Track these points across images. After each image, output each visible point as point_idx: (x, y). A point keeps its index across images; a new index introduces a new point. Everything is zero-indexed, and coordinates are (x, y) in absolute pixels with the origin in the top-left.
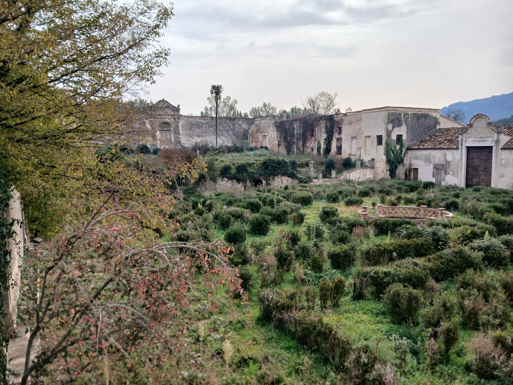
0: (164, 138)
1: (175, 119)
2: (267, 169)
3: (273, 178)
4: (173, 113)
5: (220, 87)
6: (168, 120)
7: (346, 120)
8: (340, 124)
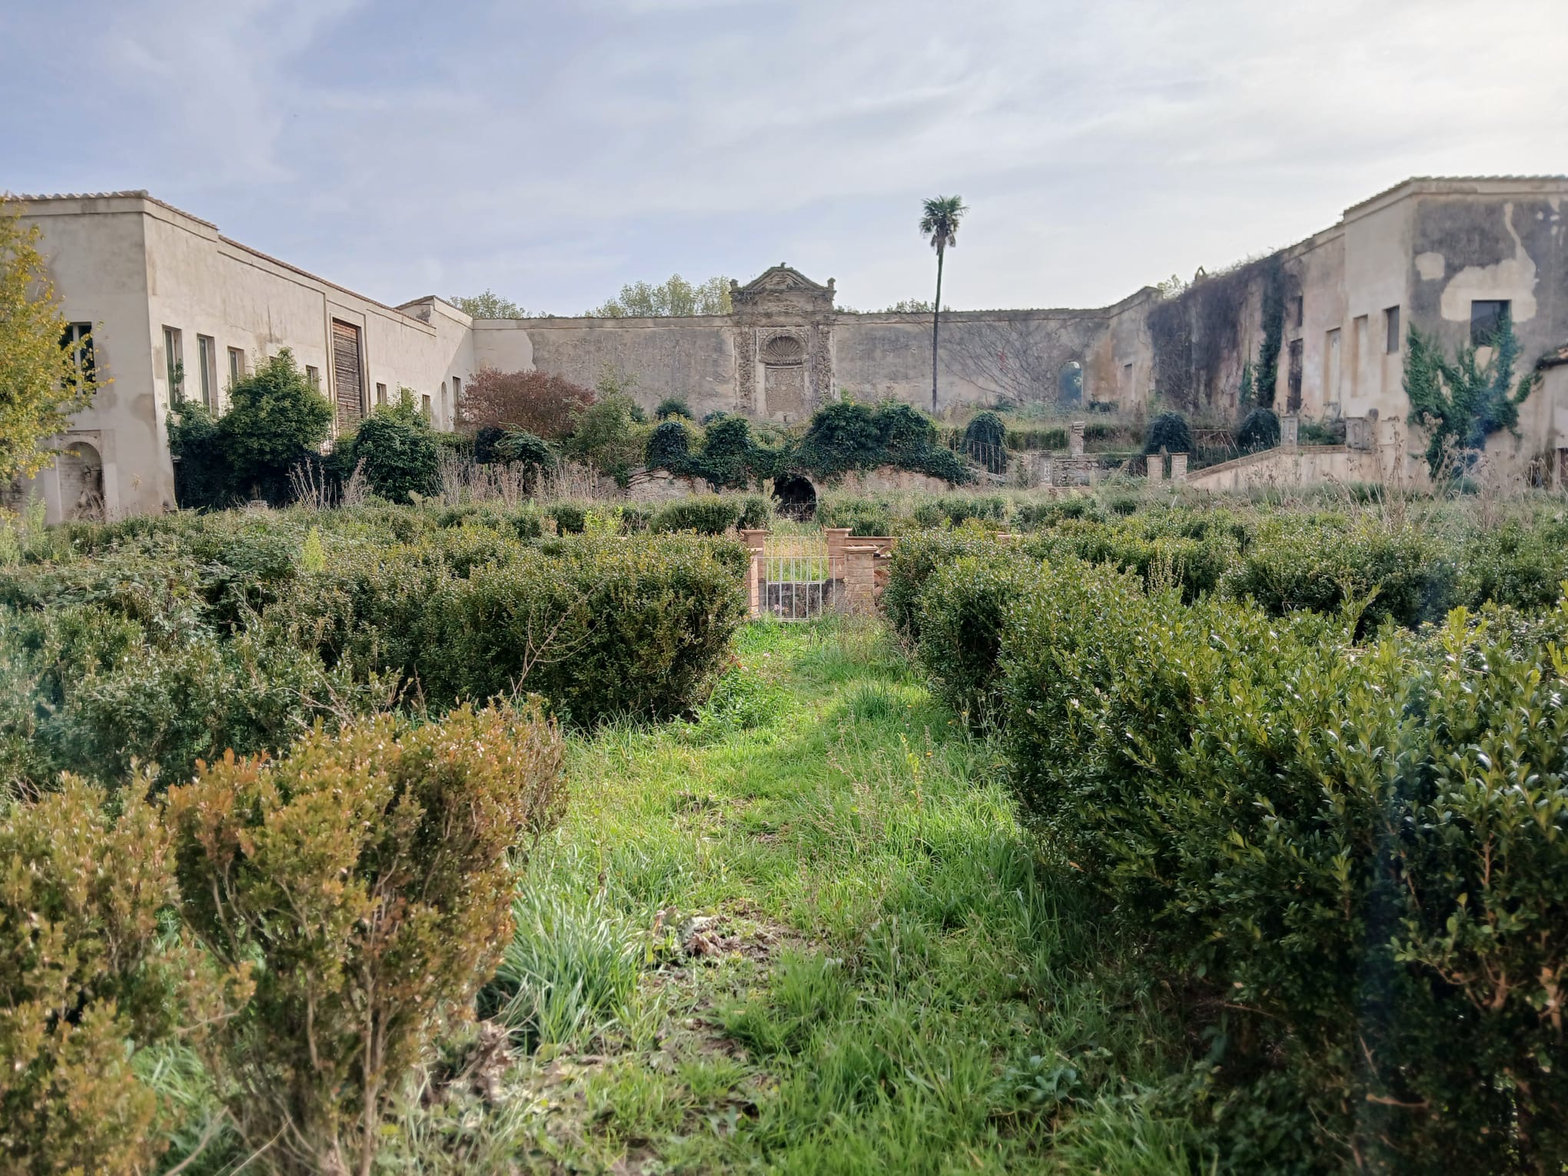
0: (784, 388)
1: (816, 325)
2: (831, 443)
4: (810, 308)
5: (952, 204)
6: (793, 330)
7: (1314, 262)
8: (1299, 286)
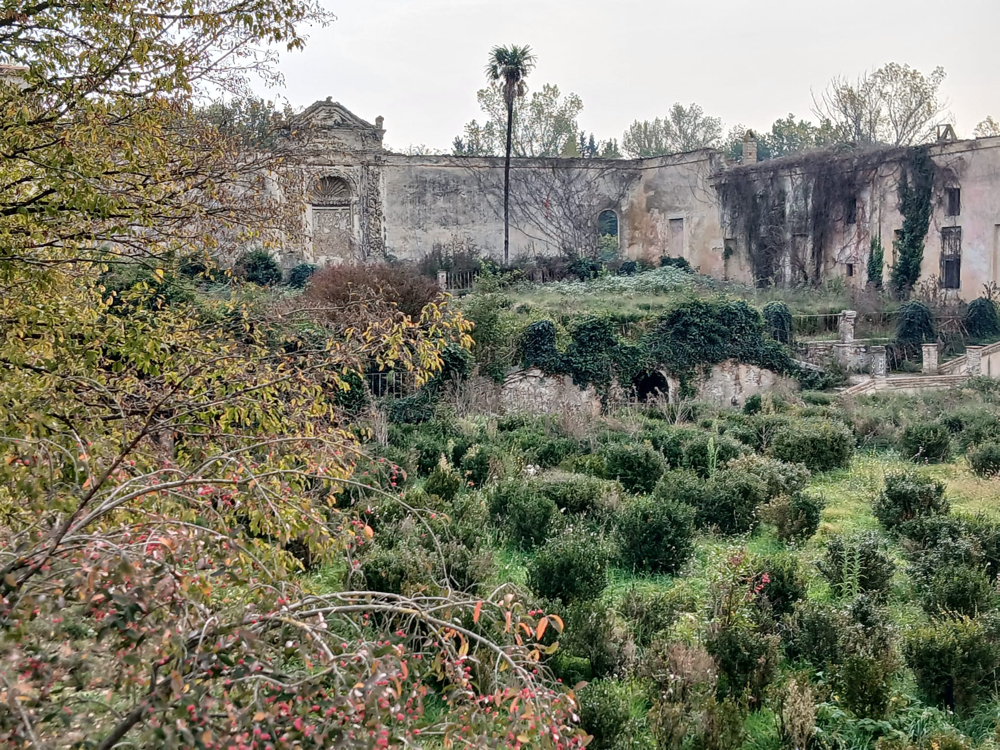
0: (327, 230)
1: (366, 165)
2: (684, 338)
3: (707, 371)
4: (358, 147)
5: (524, 53)
6: (342, 169)
7: (976, 163)
8: (954, 179)
